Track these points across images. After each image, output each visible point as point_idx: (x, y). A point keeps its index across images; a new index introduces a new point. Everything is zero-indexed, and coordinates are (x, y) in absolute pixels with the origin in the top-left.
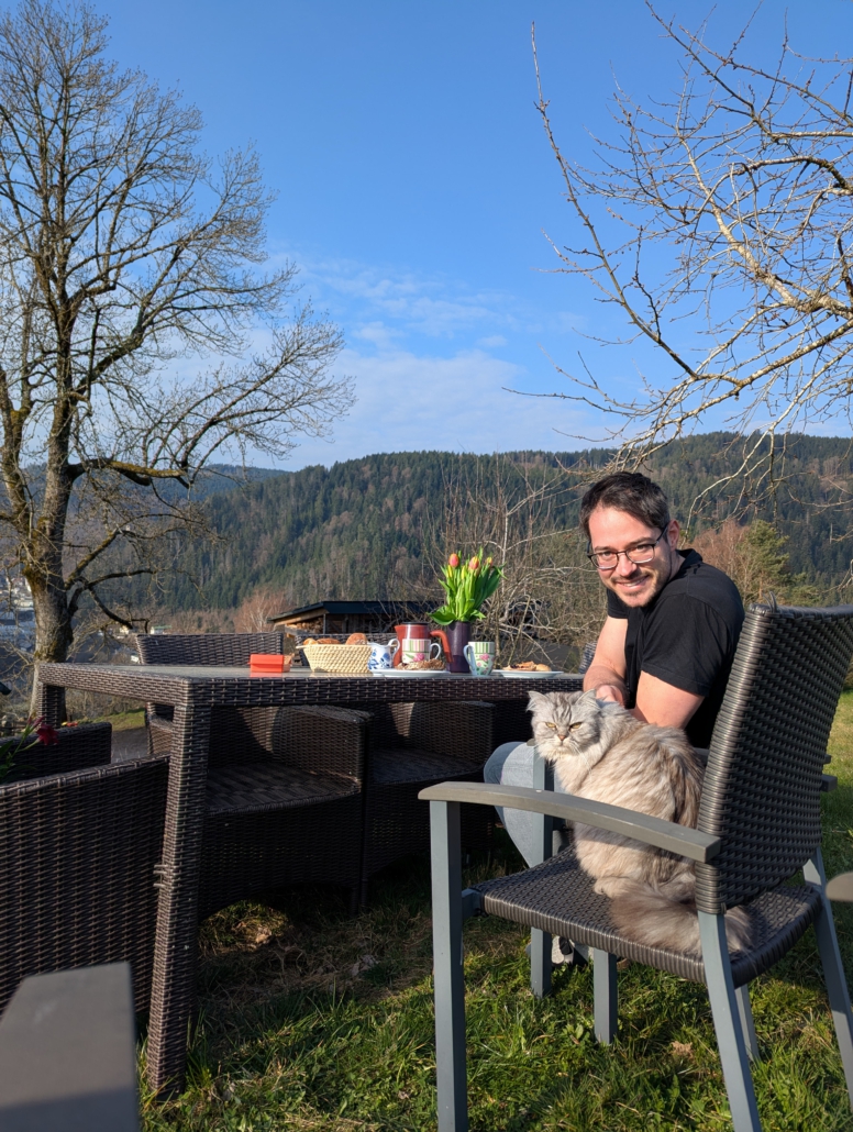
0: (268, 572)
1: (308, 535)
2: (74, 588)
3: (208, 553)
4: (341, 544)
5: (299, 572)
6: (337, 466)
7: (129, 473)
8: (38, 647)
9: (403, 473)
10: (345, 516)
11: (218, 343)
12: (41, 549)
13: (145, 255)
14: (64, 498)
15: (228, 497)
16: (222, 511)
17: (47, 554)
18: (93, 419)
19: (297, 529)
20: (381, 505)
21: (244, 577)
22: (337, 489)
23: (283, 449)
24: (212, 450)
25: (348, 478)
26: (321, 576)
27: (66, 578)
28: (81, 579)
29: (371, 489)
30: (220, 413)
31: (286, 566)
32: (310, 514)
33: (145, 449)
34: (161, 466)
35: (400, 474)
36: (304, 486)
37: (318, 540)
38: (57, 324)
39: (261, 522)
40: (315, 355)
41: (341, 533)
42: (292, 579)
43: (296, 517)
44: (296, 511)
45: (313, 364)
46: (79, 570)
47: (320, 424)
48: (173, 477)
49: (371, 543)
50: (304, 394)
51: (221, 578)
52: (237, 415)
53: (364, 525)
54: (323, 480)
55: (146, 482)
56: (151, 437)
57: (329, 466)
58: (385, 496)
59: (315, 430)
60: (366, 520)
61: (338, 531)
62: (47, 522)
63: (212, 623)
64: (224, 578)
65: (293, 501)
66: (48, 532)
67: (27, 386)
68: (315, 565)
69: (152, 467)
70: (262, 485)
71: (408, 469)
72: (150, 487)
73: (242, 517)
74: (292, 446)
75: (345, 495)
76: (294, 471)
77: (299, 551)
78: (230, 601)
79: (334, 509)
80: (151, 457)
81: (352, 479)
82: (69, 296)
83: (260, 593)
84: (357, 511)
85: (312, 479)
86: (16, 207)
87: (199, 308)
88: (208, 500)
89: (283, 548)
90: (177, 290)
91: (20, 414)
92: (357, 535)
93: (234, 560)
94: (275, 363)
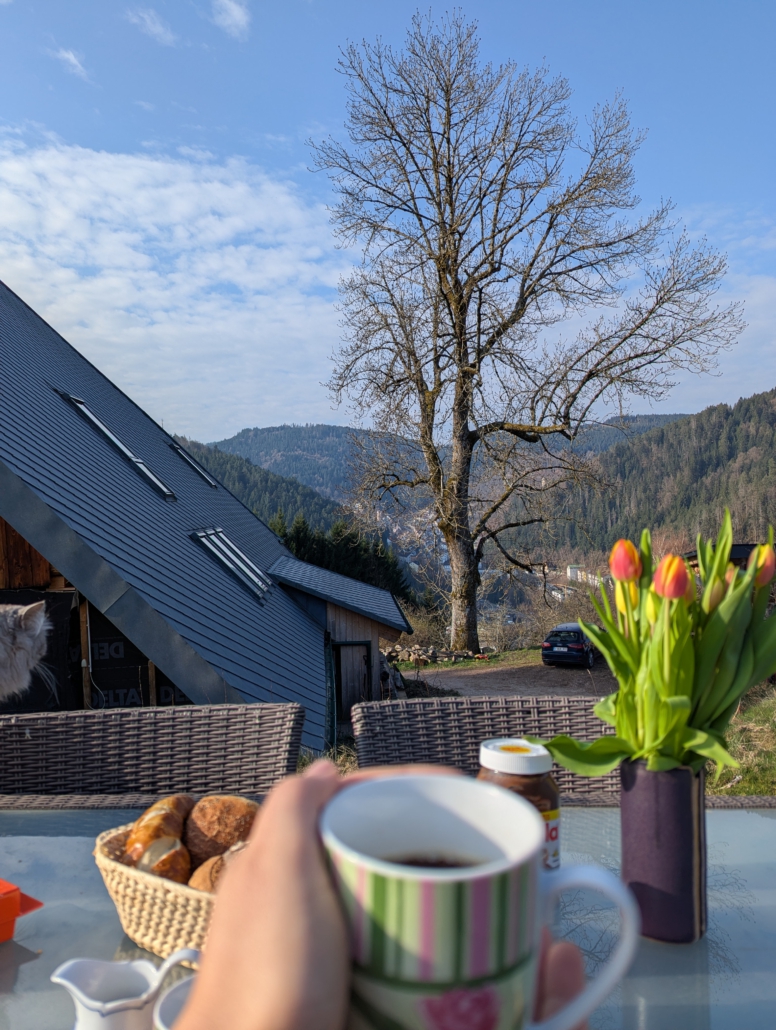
0: (673, 513)
1: (713, 474)
2: (479, 538)
3: (614, 498)
4: (750, 481)
5: (704, 512)
6: (741, 402)
7: (520, 433)
8: (453, 589)
10: (753, 452)
11: (591, 297)
12: (451, 506)
13: (521, 230)
14: (467, 461)
15: (630, 445)
16: (625, 458)
17: (455, 510)
18: (481, 388)
19: (700, 470)
21: (650, 518)
22: (742, 426)
23: (660, 390)
24: (593, 401)
25: (755, 413)
27: (472, 529)
28: (485, 529)
30: (598, 364)
31: (691, 506)
32: (713, 453)
33: (532, 409)
34: (548, 423)
36: (706, 427)
37: (724, 478)
38: (450, 310)
39: (663, 465)
40: (694, 287)
41: (749, 469)
42: (698, 519)
43: (699, 458)
44: (699, 451)
45: (692, 297)
46: (483, 522)
47: (703, 358)
48: (557, 431)
50: (685, 330)
51: (627, 521)
52: (615, 365)
54: (726, 418)
55: (533, 440)
56: (538, 397)
57: (732, 403)
59: (698, 366)
61: (746, 468)
62: (454, 482)
64: (630, 520)
65: (694, 442)
66: (456, 491)
67: (438, 369)
68: (722, 503)
69: (539, 425)
70: (662, 430)
72: (539, 443)
73: (644, 462)
74: (669, 386)
75: (752, 430)
76: (695, 413)
77: (704, 491)
79: (740, 446)
80: (539, 414)
81: (760, 413)
82: (462, 284)
83: (661, 534)
84: (767, 445)
85: (714, 418)
86: (420, 220)
87: (574, 269)
88: (612, 450)
89: (687, 489)
90: (555, 257)
91: (433, 393)
92: (767, 471)
93: (638, 504)
94: (650, 303)
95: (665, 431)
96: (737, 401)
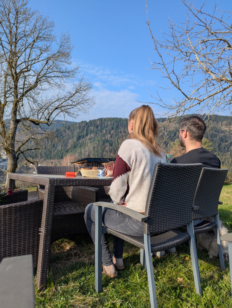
0: (71, 150)
1: (82, 140)
2: (18, 153)
3: (54, 144)
4: (91, 142)
5: (79, 150)
6: (90, 121)
7: (33, 122)
8: (8, 169)
9: (108, 123)
10: (92, 135)
11: (58, 87)
12: (9, 142)
13: (38, 62)
14: (15, 128)
15: (60, 129)
16: (58, 133)
17: (10, 144)
18: (24, 107)
19: (79, 138)
20: (102, 132)
21: (64, 151)
22: (90, 127)
23: (75, 116)
24: (56, 116)
25: (93, 125)
26: (85, 151)
27: (16, 150)
28: (20, 151)
29: (99, 127)
30: (58, 106)
31: (76, 148)
32: (83, 134)
33: (38, 115)
34: (42, 120)
35: (107, 123)
36: (81, 126)
37: (85, 141)
38: (14, 80)
39: (69, 136)
40: (85, 90)
41: (91, 139)
42: (77, 151)
43: (79, 135)
44: (79, 133)
45: (84, 93)
46: (19, 148)
47: (86, 109)
48: (45, 123)
49: (99, 142)
50: (81, 101)
51: (58, 151)
52: (63, 107)
53: (97, 137)
54: (86, 125)
55: (38, 124)
56: (39, 112)
57: (88, 121)
58: (103, 129)
59: (84, 111)
60: (98, 136)
61: (90, 139)
62: (11, 135)
63: (55, 163)
65: (78, 130)
66: (11, 137)
67: (6, 97)
68: (84, 148)
69: (39, 120)
70: (70, 126)
71: (109, 122)
72: (39, 126)
73: (64, 134)
74: (78, 115)
75: (92, 129)
76: (78, 122)
77: (79, 144)
78: (60, 157)
79: (89, 133)
80: (39, 118)
81: (94, 125)
82: (17, 73)
83: (69, 155)
84: (95, 133)
85: (83, 124)
86: (3, 48)
87: (53, 77)
88: (55, 130)
89: (75, 143)
90: (47, 72)
91: (4, 105)
92: (95, 140)
93: (62, 146)
94: (74, 92)
95: (69, 126)
96: (89, 121)
